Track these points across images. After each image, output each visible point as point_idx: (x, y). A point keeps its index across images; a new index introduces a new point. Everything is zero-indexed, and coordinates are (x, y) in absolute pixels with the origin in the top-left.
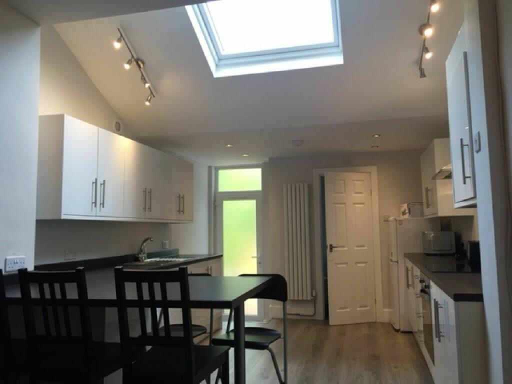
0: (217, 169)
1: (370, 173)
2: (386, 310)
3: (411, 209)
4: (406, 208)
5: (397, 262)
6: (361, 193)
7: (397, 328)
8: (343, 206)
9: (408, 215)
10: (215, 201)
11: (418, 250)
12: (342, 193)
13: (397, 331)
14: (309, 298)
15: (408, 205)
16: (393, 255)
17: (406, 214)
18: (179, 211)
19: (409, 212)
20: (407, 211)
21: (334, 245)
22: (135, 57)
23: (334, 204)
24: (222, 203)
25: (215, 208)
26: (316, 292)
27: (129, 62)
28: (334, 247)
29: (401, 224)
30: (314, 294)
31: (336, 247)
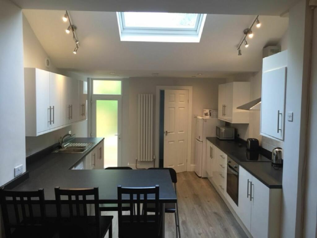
0: (92, 79)
1: (188, 90)
2: (192, 165)
3: (212, 113)
4: (208, 112)
5: (202, 142)
6: (183, 102)
7: (200, 176)
8: (173, 109)
9: (209, 116)
10: (91, 100)
11: (213, 135)
12: (173, 101)
13: (200, 177)
14: (152, 160)
15: (210, 111)
16: (200, 138)
17: (207, 115)
18: (83, 114)
19: (210, 115)
20: (209, 114)
21: (168, 132)
22: (72, 24)
23: (169, 108)
24: (96, 101)
25: (91, 105)
26: (155, 157)
27: (68, 29)
28: (168, 133)
29: (206, 121)
30: (154, 158)
31: (169, 133)
